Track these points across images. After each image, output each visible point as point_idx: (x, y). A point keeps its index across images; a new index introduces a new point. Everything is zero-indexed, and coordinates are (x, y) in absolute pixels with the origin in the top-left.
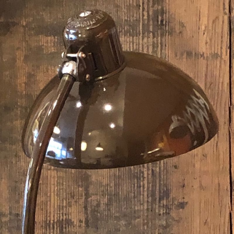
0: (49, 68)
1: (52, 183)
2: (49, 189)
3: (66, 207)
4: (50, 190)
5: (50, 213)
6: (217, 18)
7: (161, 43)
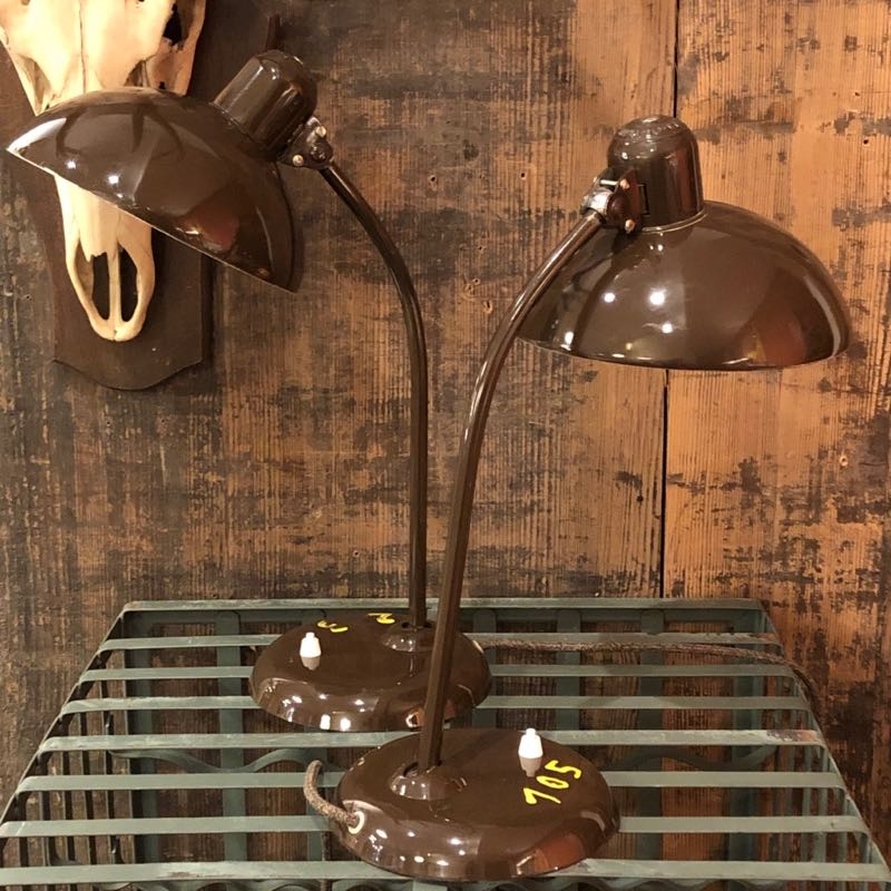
0: (377, 152)
1: (381, 340)
2: (376, 349)
3: (403, 378)
4: (379, 351)
5: (378, 387)
6: (654, 70)
7: (562, 113)
